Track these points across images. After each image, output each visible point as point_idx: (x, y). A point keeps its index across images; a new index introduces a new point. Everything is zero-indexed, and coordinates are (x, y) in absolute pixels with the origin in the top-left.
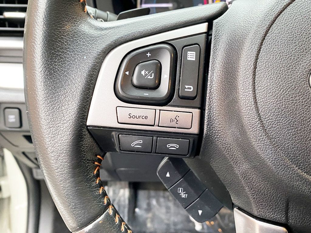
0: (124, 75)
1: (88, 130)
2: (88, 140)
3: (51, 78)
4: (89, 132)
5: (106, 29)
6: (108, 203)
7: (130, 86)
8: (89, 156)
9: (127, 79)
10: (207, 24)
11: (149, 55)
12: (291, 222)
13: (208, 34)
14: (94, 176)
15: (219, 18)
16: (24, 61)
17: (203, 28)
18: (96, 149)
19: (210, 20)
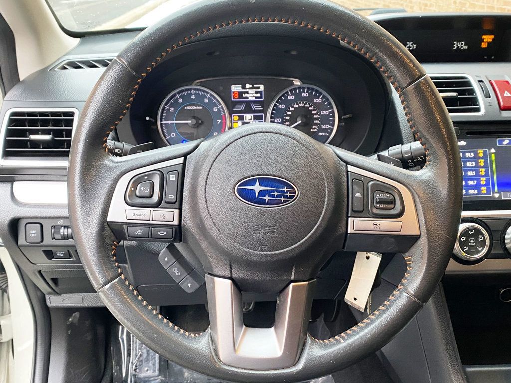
0: (131, 190)
1: (108, 225)
2: (108, 231)
3: (85, 193)
4: (109, 226)
5: (120, 162)
6: (121, 272)
7: (135, 196)
8: (109, 242)
9: (133, 193)
10: (183, 158)
11: (146, 177)
12: (234, 275)
13: (184, 164)
14: (112, 255)
15: (191, 154)
16: (68, 179)
17: (181, 160)
18: (113, 238)
19: (185, 155)
